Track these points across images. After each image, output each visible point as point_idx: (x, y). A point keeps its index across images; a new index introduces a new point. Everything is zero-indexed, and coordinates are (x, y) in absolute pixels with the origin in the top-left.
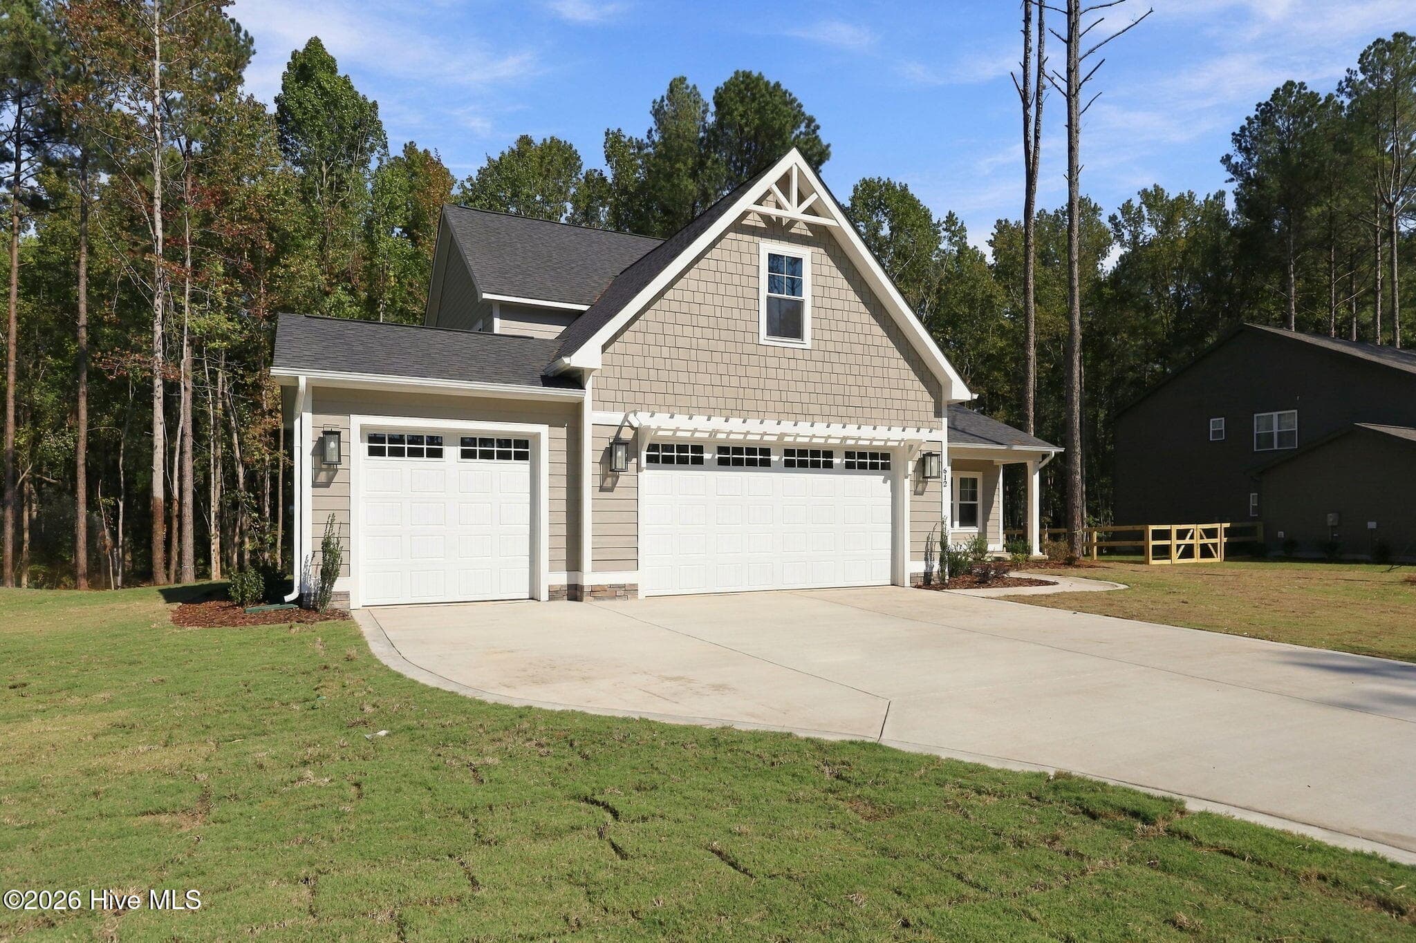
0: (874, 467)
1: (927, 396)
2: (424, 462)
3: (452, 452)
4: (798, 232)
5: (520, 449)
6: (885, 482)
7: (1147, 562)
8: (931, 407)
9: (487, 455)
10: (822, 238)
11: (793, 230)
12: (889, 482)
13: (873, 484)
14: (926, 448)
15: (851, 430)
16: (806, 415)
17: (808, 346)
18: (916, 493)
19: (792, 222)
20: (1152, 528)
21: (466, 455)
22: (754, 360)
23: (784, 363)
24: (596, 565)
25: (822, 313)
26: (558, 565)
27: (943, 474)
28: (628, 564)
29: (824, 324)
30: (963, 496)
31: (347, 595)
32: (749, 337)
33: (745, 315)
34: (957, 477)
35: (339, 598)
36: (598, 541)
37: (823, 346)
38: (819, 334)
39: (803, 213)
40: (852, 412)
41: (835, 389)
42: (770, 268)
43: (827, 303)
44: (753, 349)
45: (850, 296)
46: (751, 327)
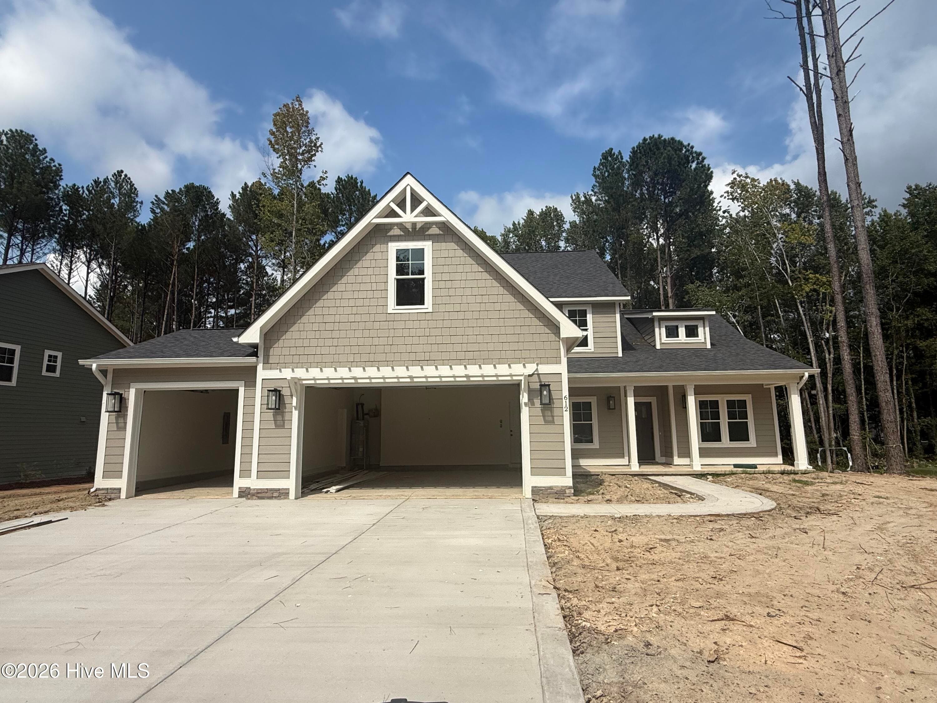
14: (544, 380)
15: (474, 371)
16: (428, 360)
17: (429, 310)
19: (415, 225)
22: (384, 325)
23: (410, 324)
24: (261, 474)
25: (442, 284)
26: (246, 473)
27: (564, 401)
28: (285, 474)
29: (444, 292)
30: (731, 415)
31: (119, 490)
32: (380, 310)
33: (377, 294)
34: (723, 400)
35: (115, 491)
36: (265, 458)
37: (442, 308)
38: (439, 300)
39: (415, 217)
40: (470, 355)
41: (454, 340)
42: (398, 259)
43: (446, 277)
44: (383, 317)
45: (468, 268)
46: (381, 302)
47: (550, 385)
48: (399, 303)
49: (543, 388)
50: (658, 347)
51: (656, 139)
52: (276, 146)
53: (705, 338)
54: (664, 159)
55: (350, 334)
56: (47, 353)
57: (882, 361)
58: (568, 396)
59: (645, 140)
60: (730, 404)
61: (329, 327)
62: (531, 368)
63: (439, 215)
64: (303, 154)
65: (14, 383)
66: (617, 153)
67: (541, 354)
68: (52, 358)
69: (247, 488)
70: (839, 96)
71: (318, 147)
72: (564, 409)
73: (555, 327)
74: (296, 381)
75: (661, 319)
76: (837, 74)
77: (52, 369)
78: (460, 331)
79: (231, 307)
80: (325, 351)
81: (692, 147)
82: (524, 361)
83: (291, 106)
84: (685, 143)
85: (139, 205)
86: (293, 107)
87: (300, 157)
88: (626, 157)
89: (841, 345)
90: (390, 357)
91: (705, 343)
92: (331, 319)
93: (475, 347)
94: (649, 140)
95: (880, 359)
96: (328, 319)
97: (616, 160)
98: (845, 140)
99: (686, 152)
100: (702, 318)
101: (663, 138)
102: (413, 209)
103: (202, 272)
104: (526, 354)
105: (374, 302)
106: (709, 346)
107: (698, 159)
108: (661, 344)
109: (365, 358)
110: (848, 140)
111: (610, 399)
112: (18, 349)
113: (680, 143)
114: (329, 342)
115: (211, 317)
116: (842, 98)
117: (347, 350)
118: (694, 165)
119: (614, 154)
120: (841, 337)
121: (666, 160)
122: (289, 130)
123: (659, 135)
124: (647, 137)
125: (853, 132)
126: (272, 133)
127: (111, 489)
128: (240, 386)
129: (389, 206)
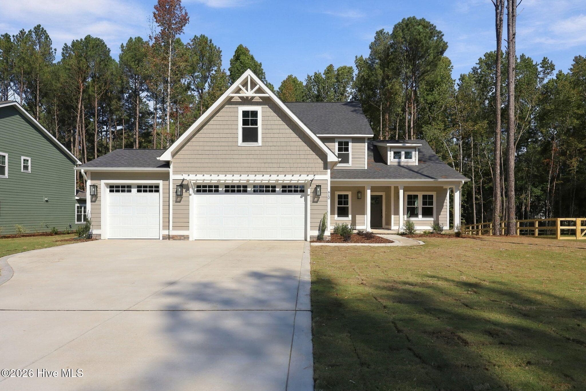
0: (296, 191)
1: (320, 161)
2: (126, 194)
3: (134, 190)
4: (256, 100)
5: (155, 189)
6: (301, 197)
7: (557, 238)
8: (322, 165)
9: (145, 191)
10: (267, 101)
11: (253, 100)
12: (303, 197)
13: (296, 199)
14: (318, 183)
15: (281, 177)
16: (259, 172)
17: (260, 145)
18: (314, 202)
19: (253, 98)
20: (559, 220)
21: (139, 191)
22: (236, 152)
23: (250, 153)
25: (267, 131)
26: (166, 227)
27: (328, 194)
28: (187, 228)
29: (268, 135)
30: (424, 203)
31: (100, 235)
32: (234, 144)
33: (233, 136)
34: (420, 195)
35: (98, 236)
36: (176, 220)
37: (267, 144)
38: (265, 139)
39: (253, 93)
40: (281, 169)
41: (273, 161)
42: (243, 116)
43: (269, 127)
44: (235, 148)
45: (280, 123)
46: (235, 140)
47: (321, 186)
48: (244, 140)
49: (317, 187)
50: (389, 164)
51: (411, 19)
53: (415, 159)
55: (219, 157)
56: (23, 158)
58: (330, 191)
59: (404, 20)
60: (424, 197)
62: (311, 177)
63: (266, 93)
65: (6, 175)
67: (318, 169)
68: (26, 161)
69: (167, 235)
71: (186, 20)
72: (328, 198)
74: (191, 181)
75: (391, 147)
77: (26, 167)
78: (276, 157)
80: (205, 165)
81: (435, 27)
82: (308, 173)
84: (431, 24)
85: (54, 51)
90: (239, 169)
91: (415, 162)
93: (284, 165)
94: (407, 20)
96: (207, 148)
99: (431, 29)
100: (414, 148)
101: (416, 19)
102: (252, 88)
104: (309, 169)
105: (231, 140)
106: (417, 164)
107: (439, 35)
108: (391, 162)
109: (226, 169)
111: (359, 193)
112: (6, 155)
113: (429, 23)
114: (207, 161)
115: (104, 131)
117: (217, 165)
122: (167, 7)
126: (156, 8)
127: (96, 234)
128: (160, 182)
129: (238, 87)
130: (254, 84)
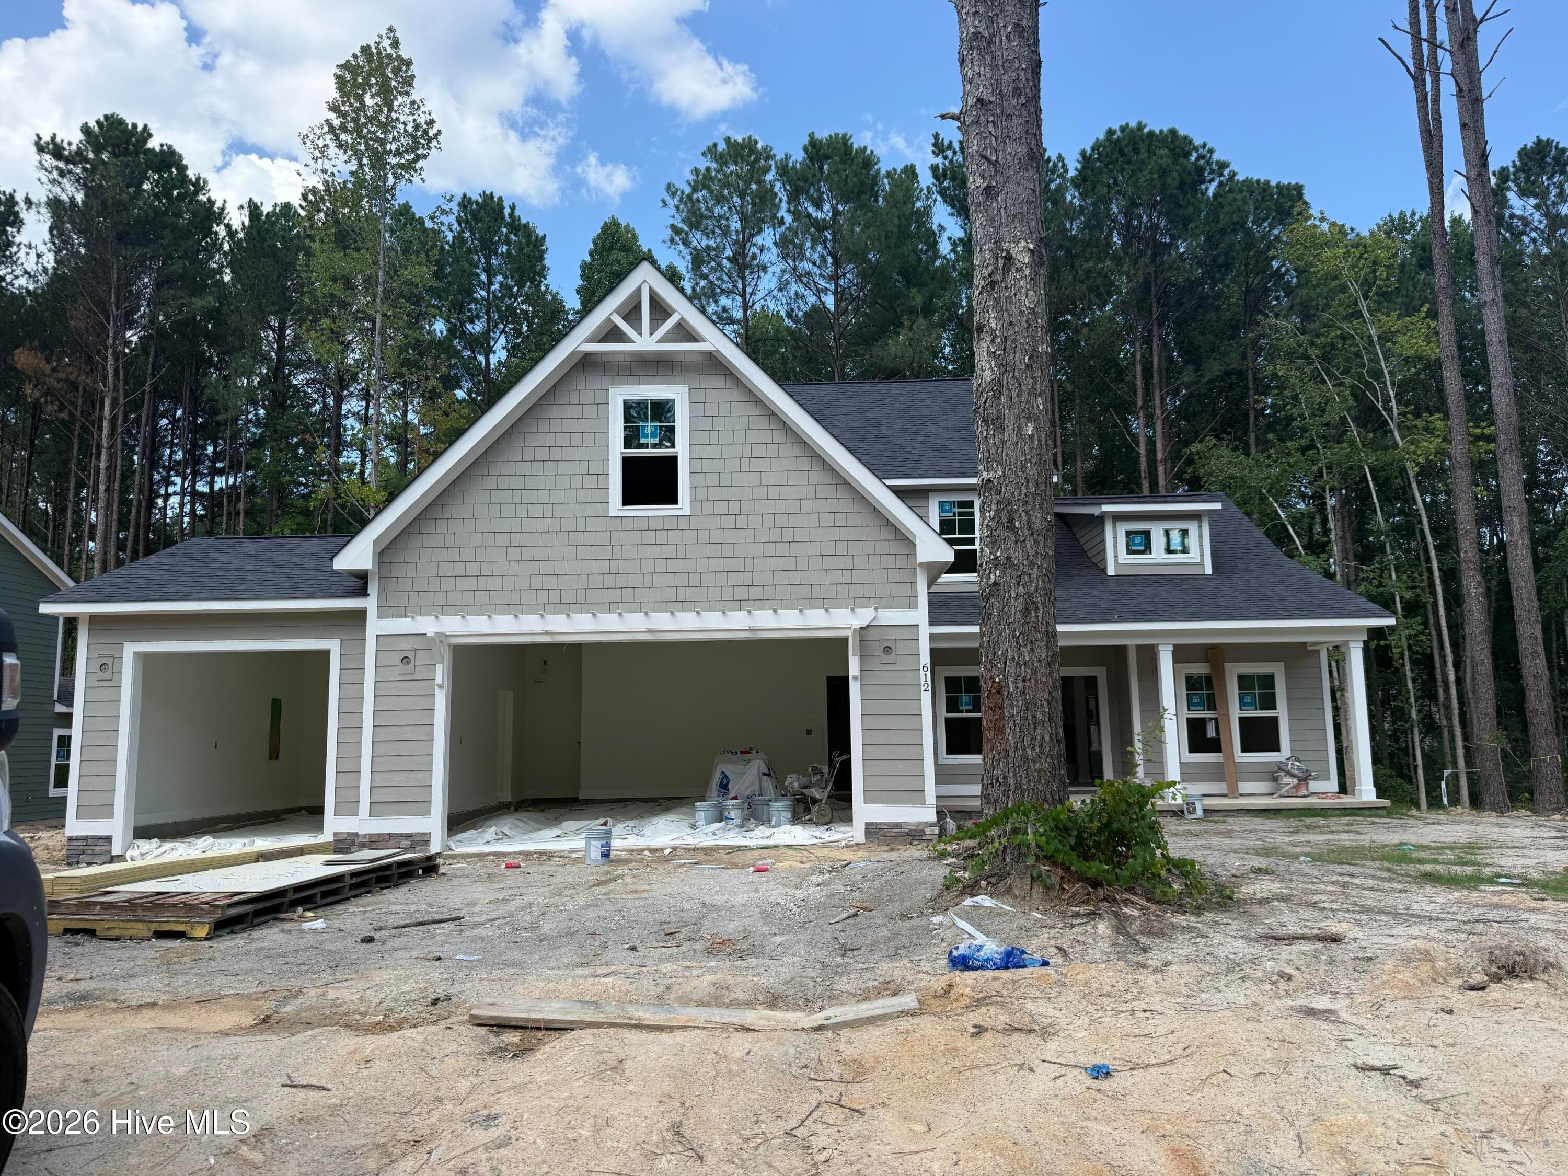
10: (706, 367)
16: (681, 603)
17: (686, 512)
22: (603, 538)
23: (649, 537)
24: (377, 808)
25: (707, 466)
26: (348, 806)
27: (922, 673)
28: (422, 806)
29: (710, 480)
30: (1246, 703)
31: (109, 839)
32: (595, 510)
33: (589, 482)
35: (101, 842)
36: (383, 779)
37: (708, 508)
38: (702, 494)
39: (660, 341)
40: (757, 593)
41: (730, 565)
42: (628, 418)
43: (714, 452)
44: (599, 524)
45: (753, 437)
46: (597, 496)
48: (628, 499)
50: (1111, 571)
51: (1132, 130)
52: (343, 137)
53: (1202, 555)
54: (1151, 173)
55: (541, 553)
57: (1528, 599)
58: (929, 666)
59: (1110, 132)
60: (1245, 681)
61: (500, 540)
62: (863, 617)
63: (702, 340)
64: (398, 153)
66: (1054, 158)
67: (883, 590)
69: (349, 834)
70: (1464, 87)
71: (431, 140)
72: (923, 688)
73: (909, 543)
74: (443, 639)
75: (1119, 518)
76: (1462, 46)
78: (740, 550)
79: (221, 472)
80: (494, 583)
81: (1211, 151)
82: (853, 603)
83: (374, 50)
84: (1197, 142)
85: (24, 250)
86: (379, 53)
87: (393, 160)
88: (1073, 167)
89: (1464, 566)
90: (613, 595)
91: (1202, 564)
92: (505, 525)
93: (767, 578)
94: (1119, 133)
95: (1526, 596)
96: (497, 526)
97: (1053, 173)
98: (1473, 174)
99: (1197, 159)
100: (1195, 516)
101: (1146, 130)
102: (654, 327)
103: (158, 396)
104: (855, 591)
105: (583, 496)
106: (1208, 570)
107: (1221, 175)
108: (1117, 565)
109: (569, 596)
110: (1479, 175)
113: (1187, 140)
114: (501, 568)
116: (1470, 91)
117: (536, 582)
118: (1212, 189)
119: (1049, 160)
120: (1466, 552)
121: (1156, 176)
122: (369, 101)
123: (1139, 123)
124: (1116, 127)
125: (1489, 159)
126: (334, 108)
127: (93, 837)
128: (333, 645)
129: (609, 320)
130: (660, 310)
